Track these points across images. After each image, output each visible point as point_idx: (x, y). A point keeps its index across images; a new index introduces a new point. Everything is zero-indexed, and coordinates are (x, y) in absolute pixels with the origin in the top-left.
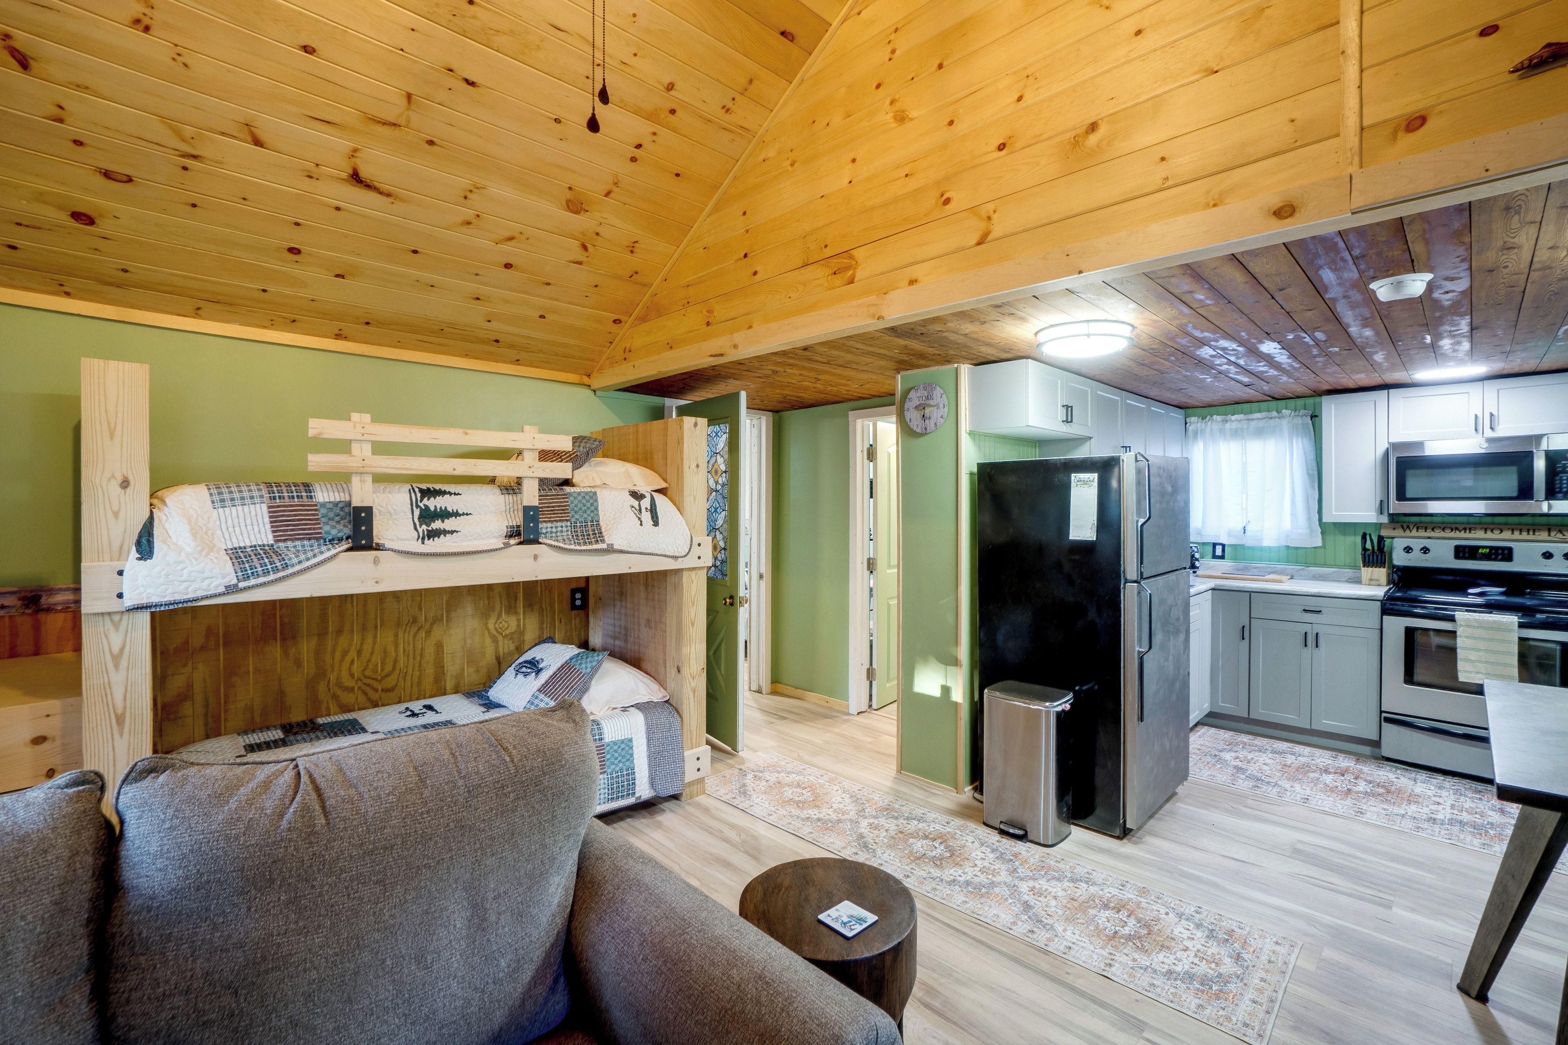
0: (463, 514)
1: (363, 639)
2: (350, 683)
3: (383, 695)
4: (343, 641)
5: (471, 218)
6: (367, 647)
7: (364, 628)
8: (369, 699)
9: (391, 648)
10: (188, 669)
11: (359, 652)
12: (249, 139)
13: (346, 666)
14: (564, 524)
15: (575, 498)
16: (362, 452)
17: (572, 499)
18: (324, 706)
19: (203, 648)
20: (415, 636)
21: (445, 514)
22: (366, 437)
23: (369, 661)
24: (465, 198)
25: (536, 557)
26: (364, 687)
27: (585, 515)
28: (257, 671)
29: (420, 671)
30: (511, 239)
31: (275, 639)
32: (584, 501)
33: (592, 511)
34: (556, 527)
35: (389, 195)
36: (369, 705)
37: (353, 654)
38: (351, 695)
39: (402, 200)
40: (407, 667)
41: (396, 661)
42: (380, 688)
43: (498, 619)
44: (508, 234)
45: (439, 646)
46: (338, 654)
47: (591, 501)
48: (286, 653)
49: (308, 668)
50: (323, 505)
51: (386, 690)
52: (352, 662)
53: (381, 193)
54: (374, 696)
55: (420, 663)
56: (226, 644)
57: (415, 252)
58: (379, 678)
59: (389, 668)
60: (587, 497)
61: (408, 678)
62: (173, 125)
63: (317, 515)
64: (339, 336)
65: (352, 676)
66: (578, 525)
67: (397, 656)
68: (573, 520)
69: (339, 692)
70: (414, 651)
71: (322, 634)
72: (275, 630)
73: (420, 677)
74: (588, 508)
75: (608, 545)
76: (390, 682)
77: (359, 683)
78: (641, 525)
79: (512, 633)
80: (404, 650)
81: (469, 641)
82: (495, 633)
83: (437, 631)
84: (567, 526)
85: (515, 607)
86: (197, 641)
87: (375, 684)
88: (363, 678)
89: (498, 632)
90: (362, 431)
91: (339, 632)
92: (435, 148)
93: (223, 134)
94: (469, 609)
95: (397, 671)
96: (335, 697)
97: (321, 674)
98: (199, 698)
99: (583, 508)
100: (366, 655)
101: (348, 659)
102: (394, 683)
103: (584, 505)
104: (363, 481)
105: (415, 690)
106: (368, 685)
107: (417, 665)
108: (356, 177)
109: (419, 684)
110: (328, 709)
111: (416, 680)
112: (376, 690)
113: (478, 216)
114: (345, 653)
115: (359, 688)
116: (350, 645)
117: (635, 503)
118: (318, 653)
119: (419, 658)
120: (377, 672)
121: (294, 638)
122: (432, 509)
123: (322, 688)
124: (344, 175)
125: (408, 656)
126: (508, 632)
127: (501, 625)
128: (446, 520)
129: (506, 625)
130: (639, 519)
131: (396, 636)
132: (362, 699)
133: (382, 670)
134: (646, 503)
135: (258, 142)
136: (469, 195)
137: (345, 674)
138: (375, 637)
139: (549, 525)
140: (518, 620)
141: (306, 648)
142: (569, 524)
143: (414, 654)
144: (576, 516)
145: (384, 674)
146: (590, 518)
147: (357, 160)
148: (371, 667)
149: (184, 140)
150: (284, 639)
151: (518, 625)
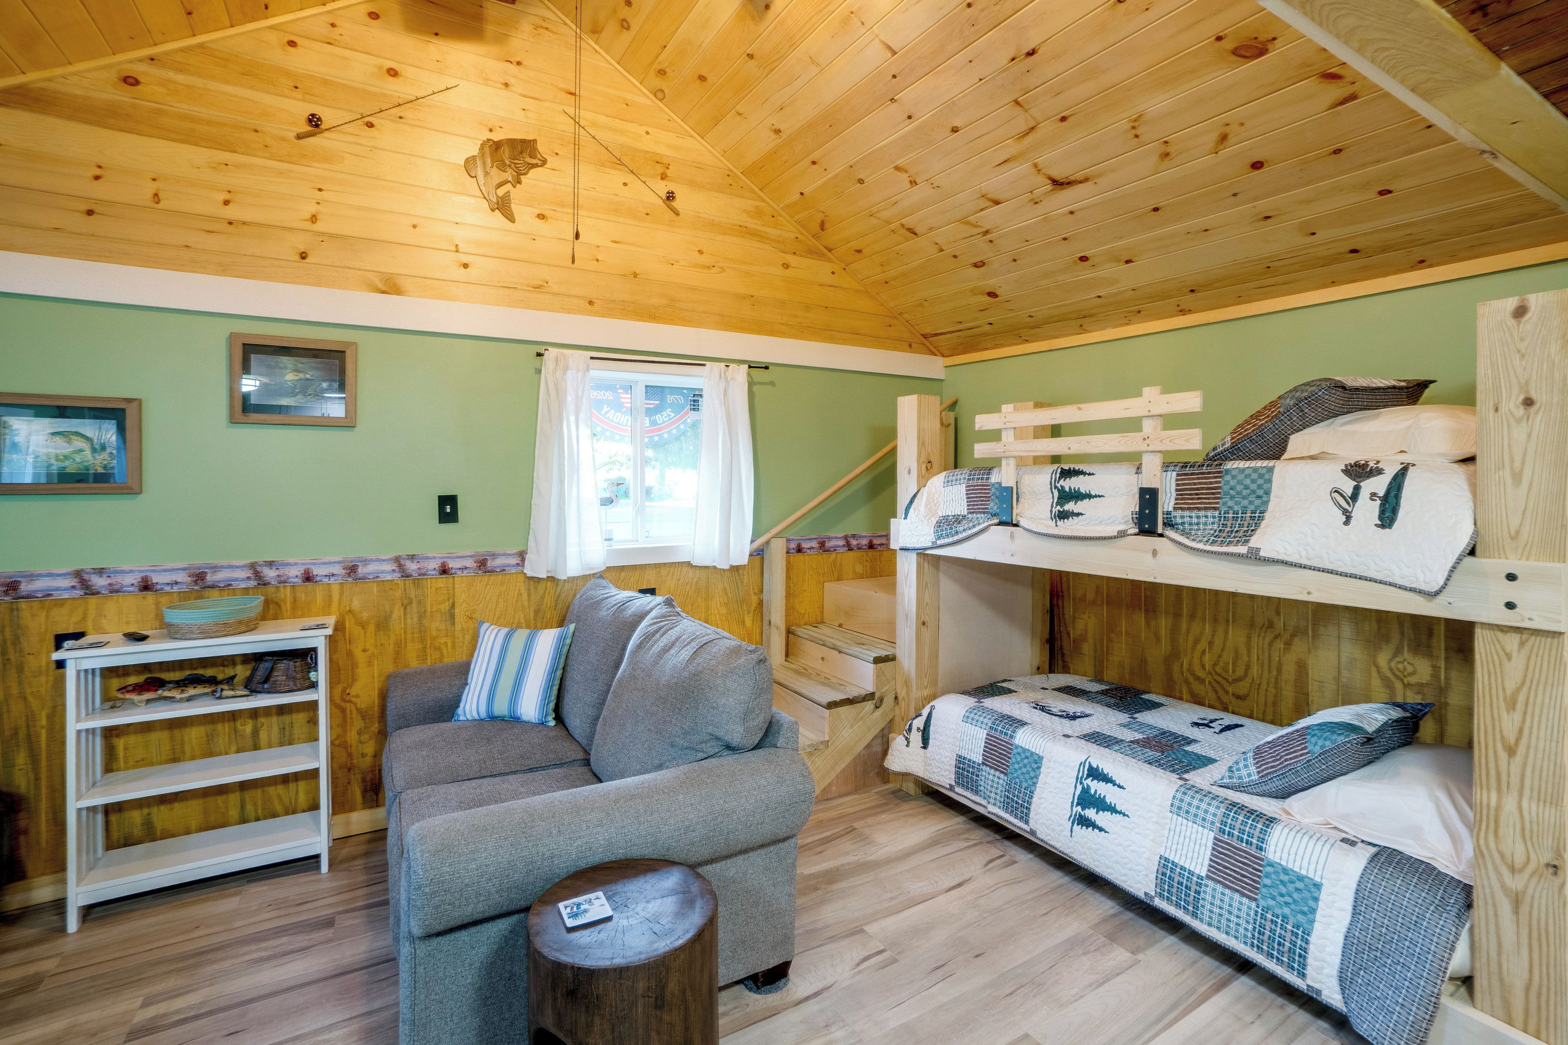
0: (1096, 496)
1: (1214, 631)
2: (1201, 674)
3: (1233, 699)
4: (1196, 628)
5: (1164, 149)
6: (1218, 640)
7: (1215, 620)
8: (1219, 698)
9: (1243, 651)
10: (1085, 616)
11: (1211, 644)
12: (991, 204)
13: (1197, 655)
14: (1209, 513)
15: (1233, 477)
16: (1008, 437)
17: (1228, 478)
18: (1177, 687)
19: (1094, 602)
20: (1271, 644)
21: (1078, 496)
22: (1007, 425)
23: (1220, 657)
24: (1137, 136)
25: (1155, 553)
26: (1214, 683)
27: (1245, 503)
28: (1127, 633)
29: (1276, 688)
30: (1224, 138)
31: (1140, 609)
32: (1248, 482)
33: (1259, 497)
34: (1198, 517)
35: (1086, 180)
36: (1217, 704)
37: (1203, 644)
38: (1202, 687)
39: (1099, 175)
40: (1261, 678)
41: (1248, 667)
42: (1230, 690)
43: (1395, 655)
44: (1214, 136)
45: (1302, 667)
46: (1191, 639)
47: (1260, 481)
48: (1148, 623)
49: (1165, 647)
50: (993, 485)
51: (1238, 697)
52: (1204, 652)
53: (1081, 182)
54: (1225, 698)
55: (1276, 679)
56: (1108, 603)
57: (1156, 209)
58: (1230, 679)
59: (1240, 672)
60: (1255, 476)
61: (1262, 692)
62: (964, 221)
63: (988, 493)
64: (1183, 312)
65: (1203, 667)
66: (1231, 515)
67: (1250, 661)
68: (1224, 509)
69: (1191, 679)
70: (1270, 661)
71: (1177, 615)
72: (1140, 600)
73: (1275, 696)
74: (1254, 492)
75: (1251, 549)
76: (1242, 688)
77: (1210, 676)
78: (1347, 522)
79: (1421, 685)
80: (1258, 657)
81: (1345, 674)
82: (1389, 674)
83: (1299, 647)
84: (1214, 517)
85: (1429, 647)
86: (1090, 596)
87: (1226, 685)
88: (1213, 673)
89: (1394, 674)
90: (1005, 420)
91: (1192, 617)
92: (1070, 120)
93: (982, 210)
94: (1347, 630)
95: (1249, 680)
96: (1187, 682)
97: (1174, 655)
98: (1091, 641)
99: (1245, 492)
100: (1217, 649)
101: (1200, 647)
102: (1245, 691)
103: (1246, 487)
104: (1008, 464)
105: (1270, 710)
106: (1218, 683)
107: (1273, 680)
108: (1058, 184)
109: (1274, 704)
110: (1181, 692)
111: (1271, 699)
112: (1227, 692)
113: (1166, 142)
114: (1197, 641)
115: (1210, 683)
116: (1202, 633)
117: (1348, 486)
118: (1174, 631)
119: (1275, 673)
120: (1228, 672)
121: (1154, 611)
122: (1067, 489)
123: (1176, 668)
124: (1049, 187)
125: (1262, 666)
126: (1413, 680)
127: (1400, 666)
128: (1079, 502)
129: (1410, 669)
130: (1345, 512)
131: (1249, 638)
132: (1211, 695)
133: (1234, 672)
134: (1379, 485)
135: (997, 203)
136: (1138, 132)
137: (1196, 661)
138: (1226, 632)
139: (1187, 513)
140: (1435, 668)
141: (1164, 624)
142: (1217, 513)
143: (1270, 666)
144: (1230, 503)
145: (1236, 676)
146: (1252, 508)
147: (1043, 171)
148: (1221, 664)
149: (976, 226)
150: (1147, 611)
151: (1435, 676)
